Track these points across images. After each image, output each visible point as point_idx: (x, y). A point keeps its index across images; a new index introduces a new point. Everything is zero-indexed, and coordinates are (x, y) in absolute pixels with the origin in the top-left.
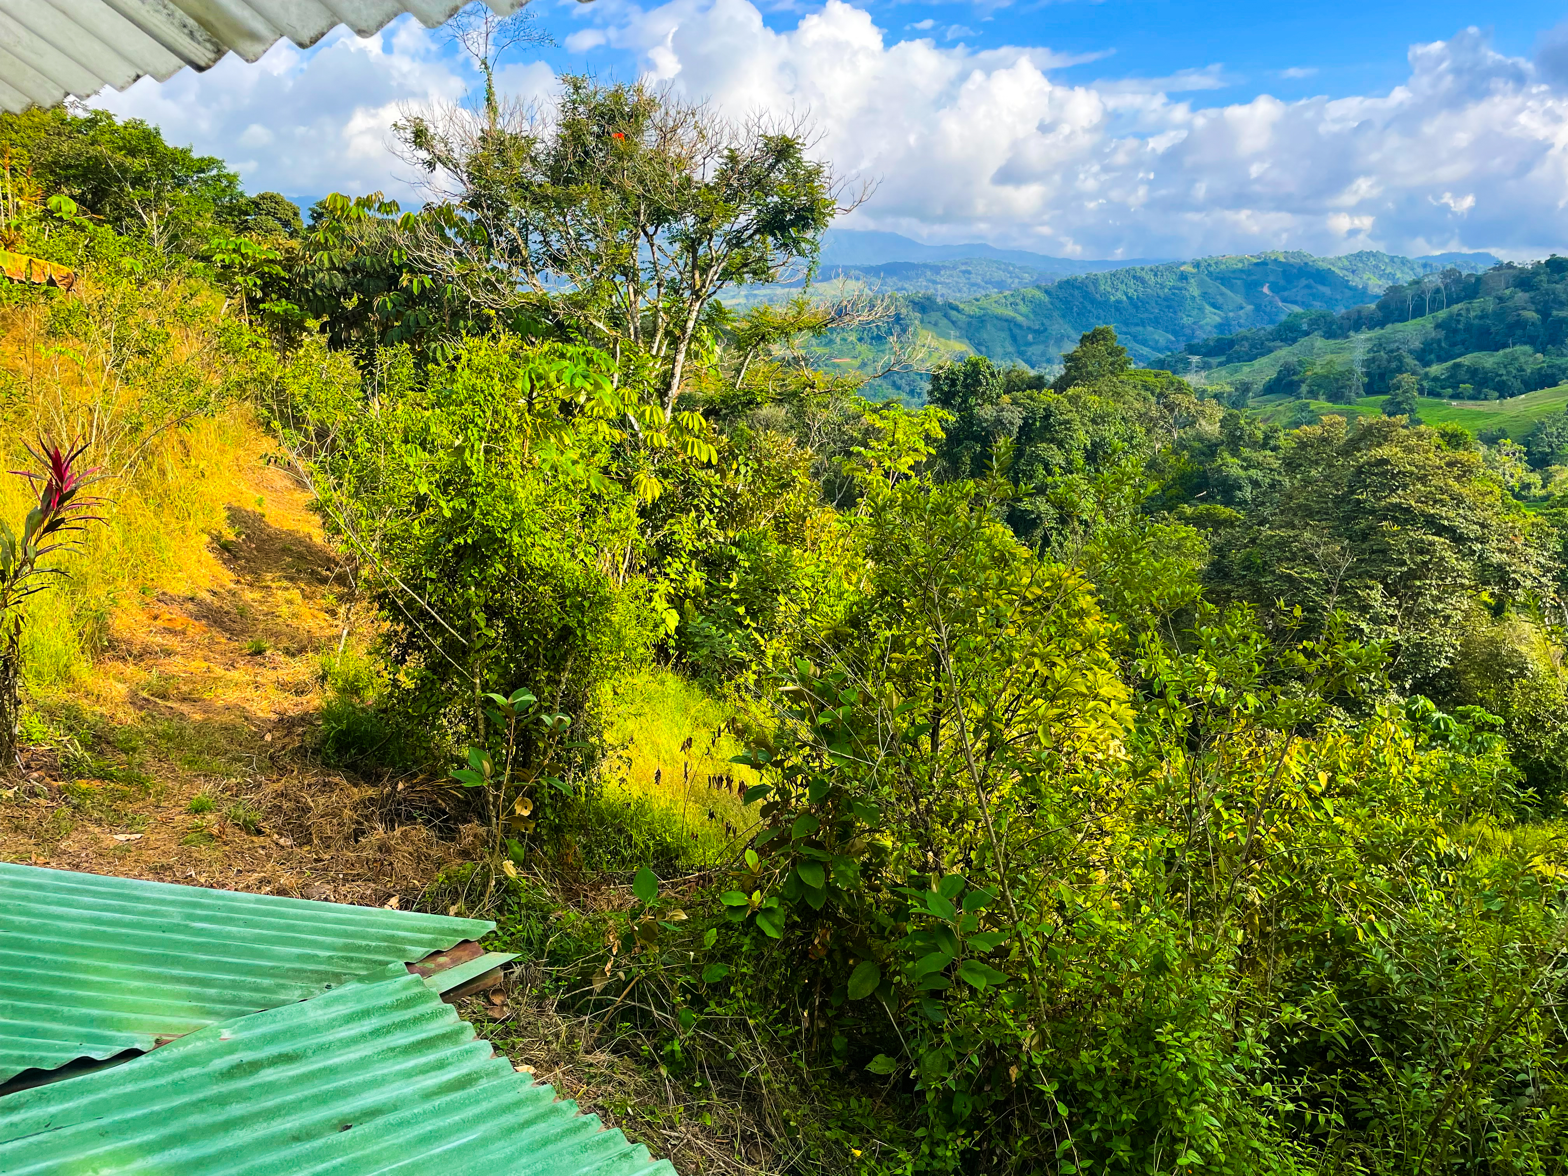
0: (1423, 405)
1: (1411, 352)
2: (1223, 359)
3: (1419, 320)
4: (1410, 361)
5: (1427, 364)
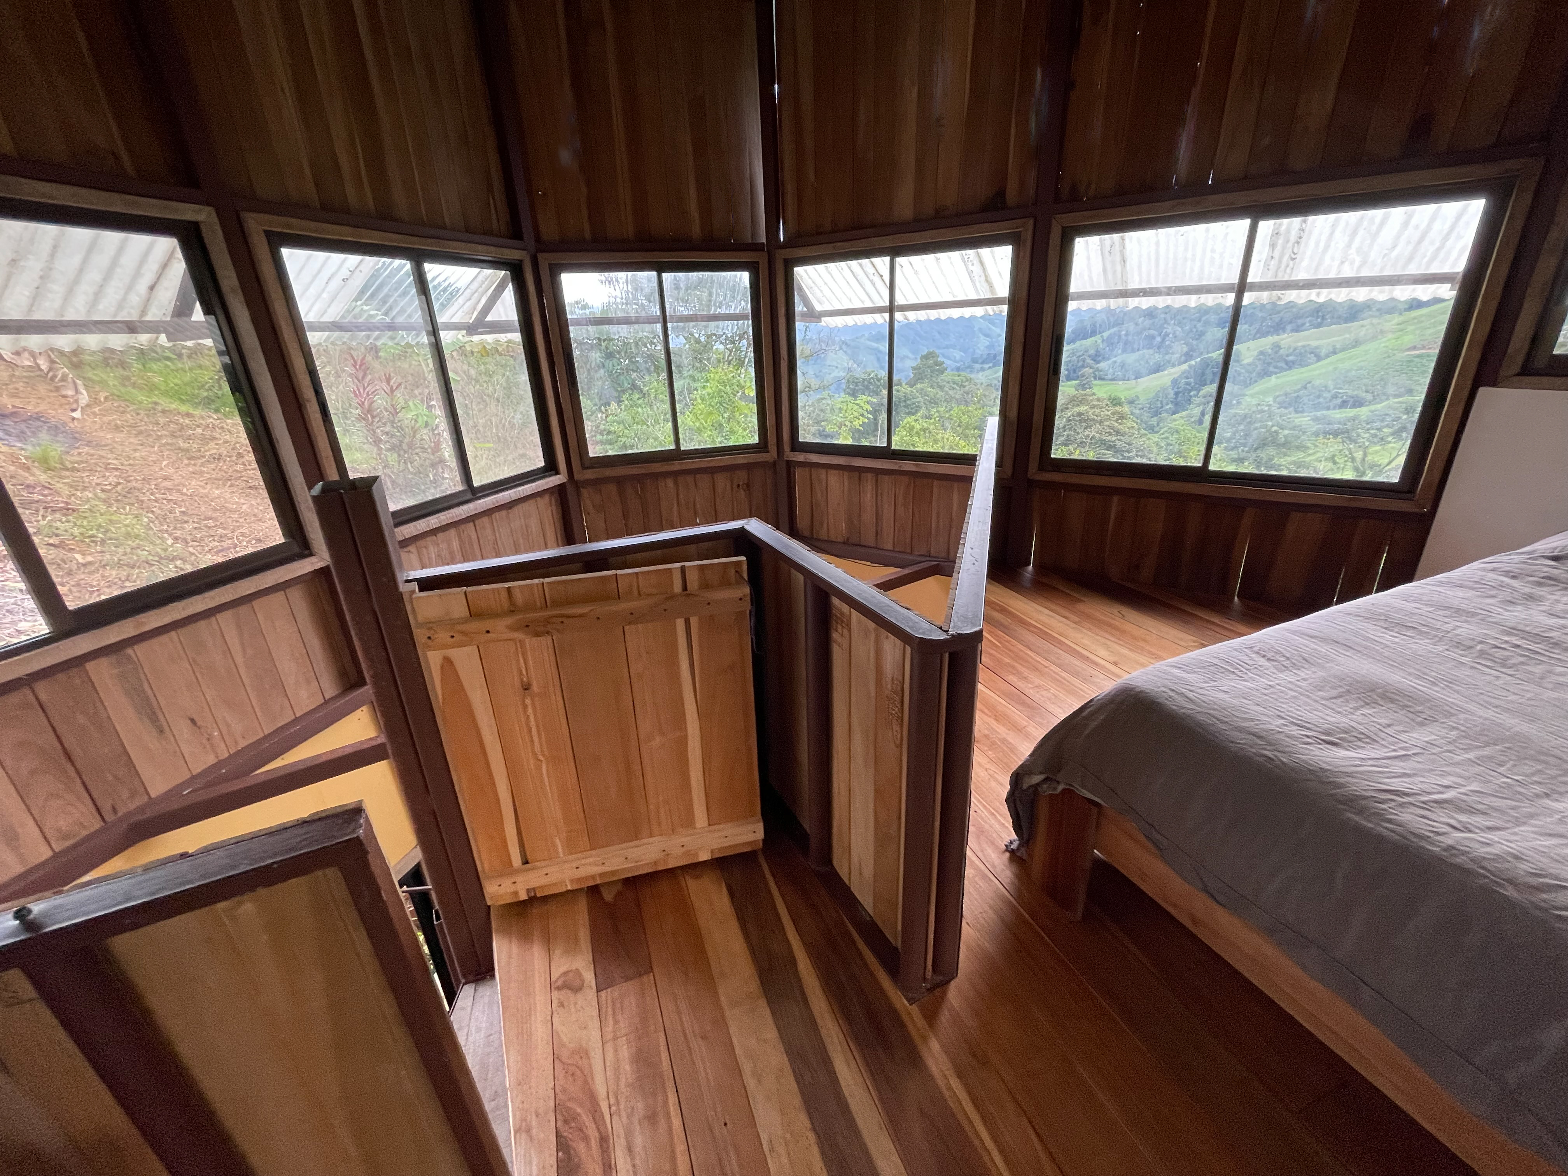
0: (1096, 385)
1: (1089, 356)
2: (991, 365)
3: (1093, 339)
4: (1089, 361)
5: (1098, 362)
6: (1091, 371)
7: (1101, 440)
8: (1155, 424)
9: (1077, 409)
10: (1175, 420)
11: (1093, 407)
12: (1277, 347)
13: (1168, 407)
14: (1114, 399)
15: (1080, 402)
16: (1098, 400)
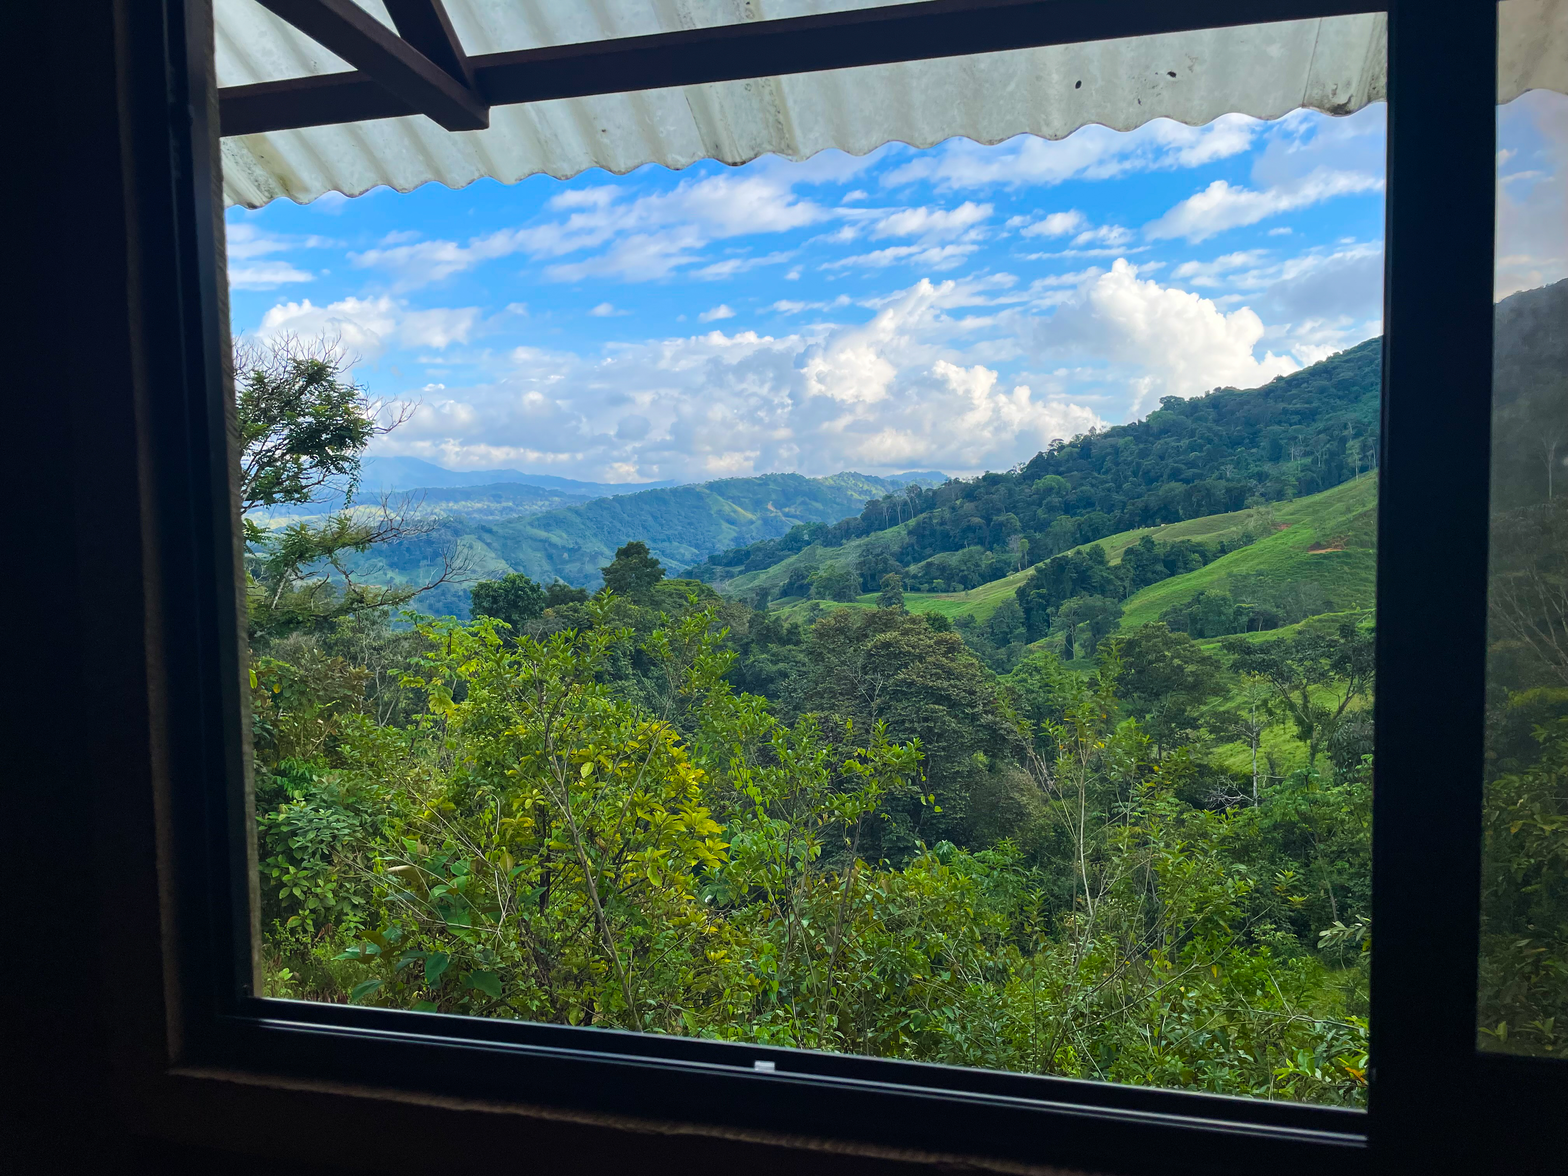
0: (908, 599)
1: (893, 555)
2: (742, 568)
3: (895, 529)
4: (893, 562)
5: (907, 565)
6: (898, 577)
7: (926, 687)
8: (1004, 657)
9: (881, 637)
10: (1031, 652)
11: (905, 633)
12: (1147, 542)
13: (1017, 632)
14: (935, 620)
15: (885, 624)
16: (913, 621)
